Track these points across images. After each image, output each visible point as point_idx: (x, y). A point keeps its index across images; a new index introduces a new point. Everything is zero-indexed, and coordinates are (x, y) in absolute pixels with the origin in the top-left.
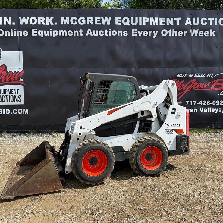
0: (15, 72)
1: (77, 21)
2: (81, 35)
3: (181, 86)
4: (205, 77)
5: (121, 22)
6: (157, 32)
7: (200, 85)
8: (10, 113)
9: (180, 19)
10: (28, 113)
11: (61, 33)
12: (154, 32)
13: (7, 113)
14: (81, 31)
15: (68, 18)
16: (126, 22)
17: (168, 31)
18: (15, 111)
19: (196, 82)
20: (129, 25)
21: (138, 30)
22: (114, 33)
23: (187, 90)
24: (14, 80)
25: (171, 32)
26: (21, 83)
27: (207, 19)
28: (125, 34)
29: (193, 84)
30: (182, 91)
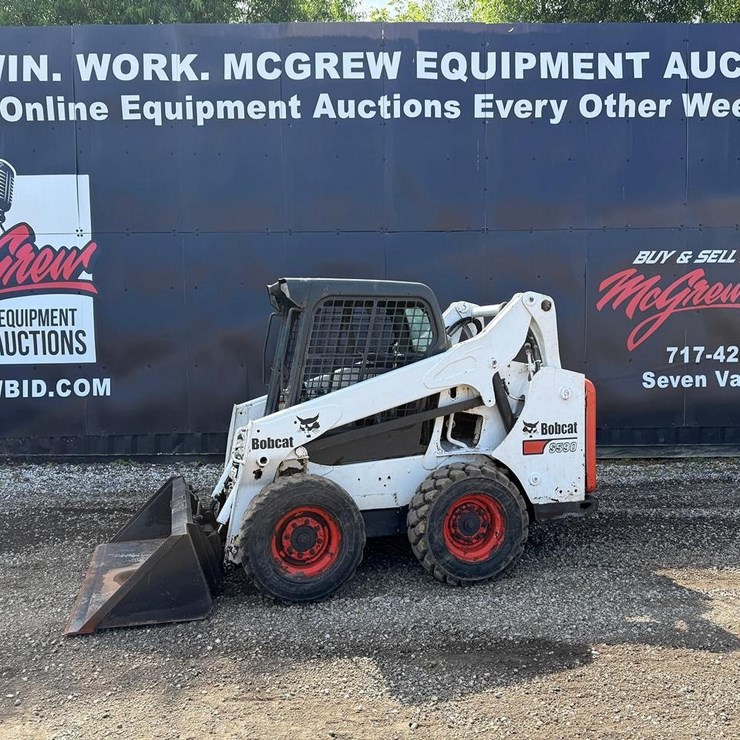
0: (63, 248)
1: (281, 66)
2: (296, 115)
3: (649, 295)
4: (733, 261)
5: (438, 70)
6: (564, 103)
7: (716, 293)
8: (47, 393)
9: (646, 55)
10: (108, 394)
11: (225, 108)
12: (554, 103)
13: (35, 394)
14: (294, 102)
15: (247, 57)
16: (454, 70)
17: (603, 99)
18: (64, 385)
19: (704, 282)
20: (465, 79)
21: (495, 98)
22: (413, 108)
23: (670, 310)
24: (61, 279)
25: (614, 102)
26: (84, 287)
28: (452, 113)
29: (692, 289)
30: (653, 311)
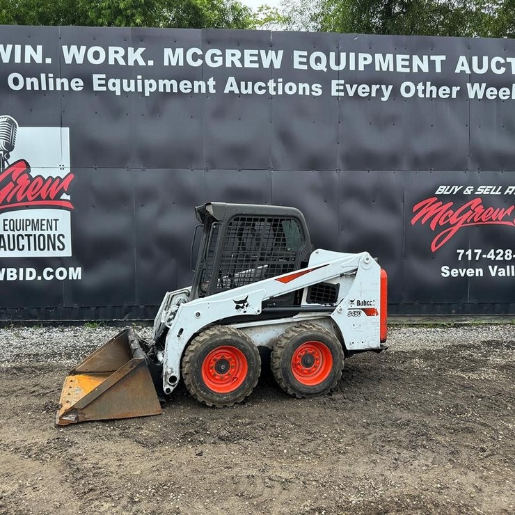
0: (50, 177)
1: (203, 57)
2: (212, 91)
3: (445, 215)
5: (308, 63)
6: (390, 87)
7: (489, 214)
8: (36, 278)
9: (444, 58)
10: (80, 278)
11: (164, 85)
12: (383, 87)
13: (28, 278)
14: (211, 82)
15: (180, 51)
16: (318, 64)
17: (416, 86)
18: (48, 272)
19: (481, 207)
20: (325, 70)
21: (346, 83)
22: (291, 88)
23: (459, 225)
24: (48, 198)
25: (423, 88)
27: (505, 60)
28: (317, 92)
29: (474, 212)
30: (448, 225)
